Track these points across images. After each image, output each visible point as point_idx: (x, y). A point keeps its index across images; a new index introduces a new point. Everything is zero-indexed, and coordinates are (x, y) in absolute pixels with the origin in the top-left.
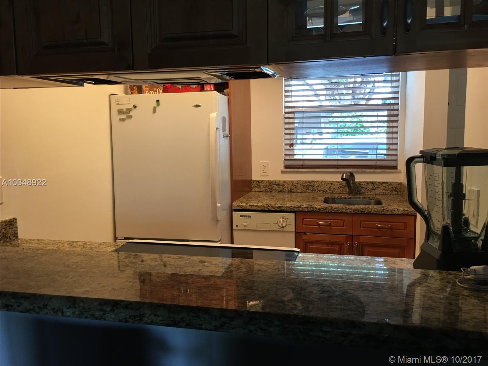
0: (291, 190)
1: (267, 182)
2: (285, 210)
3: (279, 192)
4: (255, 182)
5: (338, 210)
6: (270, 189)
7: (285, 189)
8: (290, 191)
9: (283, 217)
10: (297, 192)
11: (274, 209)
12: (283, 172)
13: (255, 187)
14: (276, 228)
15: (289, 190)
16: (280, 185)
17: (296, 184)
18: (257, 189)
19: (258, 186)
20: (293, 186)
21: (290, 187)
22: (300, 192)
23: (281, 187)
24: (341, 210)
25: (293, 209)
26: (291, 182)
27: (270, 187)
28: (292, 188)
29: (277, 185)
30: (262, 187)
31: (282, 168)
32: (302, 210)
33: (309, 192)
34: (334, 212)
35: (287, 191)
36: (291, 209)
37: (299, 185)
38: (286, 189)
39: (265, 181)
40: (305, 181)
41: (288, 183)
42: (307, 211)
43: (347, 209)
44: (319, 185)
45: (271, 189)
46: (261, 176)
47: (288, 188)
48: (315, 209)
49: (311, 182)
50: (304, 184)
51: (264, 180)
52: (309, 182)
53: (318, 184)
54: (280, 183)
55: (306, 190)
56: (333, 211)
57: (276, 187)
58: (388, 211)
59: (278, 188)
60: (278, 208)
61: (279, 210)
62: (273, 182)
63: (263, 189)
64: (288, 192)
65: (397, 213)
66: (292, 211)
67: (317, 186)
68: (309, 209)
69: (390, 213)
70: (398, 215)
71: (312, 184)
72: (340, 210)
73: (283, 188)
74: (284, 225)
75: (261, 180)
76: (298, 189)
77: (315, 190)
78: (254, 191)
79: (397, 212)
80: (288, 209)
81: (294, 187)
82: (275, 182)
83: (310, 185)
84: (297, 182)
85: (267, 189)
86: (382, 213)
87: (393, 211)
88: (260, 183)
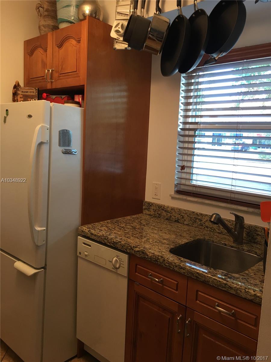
0: (178, 219)
1: (157, 206)
2: (119, 248)
3: (167, 219)
4: (146, 204)
5: (170, 265)
6: (158, 214)
7: (172, 217)
8: (177, 221)
9: (117, 256)
10: (184, 224)
11: (109, 244)
12: (173, 198)
13: (146, 209)
14: (110, 267)
15: (176, 219)
16: (168, 212)
17: (184, 214)
18: (148, 212)
19: (148, 209)
20: (180, 216)
21: (177, 216)
22: (187, 225)
23: (169, 214)
24: (174, 267)
25: (126, 250)
26: (179, 211)
27: (159, 213)
28: (180, 218)
29: (166, 211)
30: (152, 210)
31: (173, 193)
32: (134, 253)
33: (196, 226)
34: (166, 267)
35: (174, 220)
36: (124, 249)
37: (186, 216)
38: (174, 218)
39: (155, 205)
40: (193, 212)
41: (176, 211)
42: (138, 256)
43: (181, 268)
44: (207, 221)
45: (160, 214)
46: (153, 198)
47: (175, 217)
48: (146, 257)
49: (199, 215)
50: (192, 216)
51: (154, 203)
52: (197, 214)
53: (206, 219)
54: (168, 209)
55: (193, 223)
56: (164, 266)
57: (164, 213)
58: (231, 288)
59: (166, 215)
60: (113, 244)
61: (114, 246)
62: (162, 207)
63: (152, 213)
64: (176, 221)
65: (244, 297)
66: (125, 252)
67: (204, 220)
68: (140, 255)
69: (234, 293)
70: (245, 299)
71: (199, 218)
72: (172, 266)
73: (171, 216)
74: (118, 266)
75: (151, 202)
76: (185, 220)
77: (202, 225)
78: (145, 213)
79: (245, 295)
80: (121, 248)
81: (182, 217)
82: (164, 207)
83: (197, 218)
84: (184, 212)
85: (156, 213)
86: (224, 289)
87: (239, 291)
88: (150, 206)
